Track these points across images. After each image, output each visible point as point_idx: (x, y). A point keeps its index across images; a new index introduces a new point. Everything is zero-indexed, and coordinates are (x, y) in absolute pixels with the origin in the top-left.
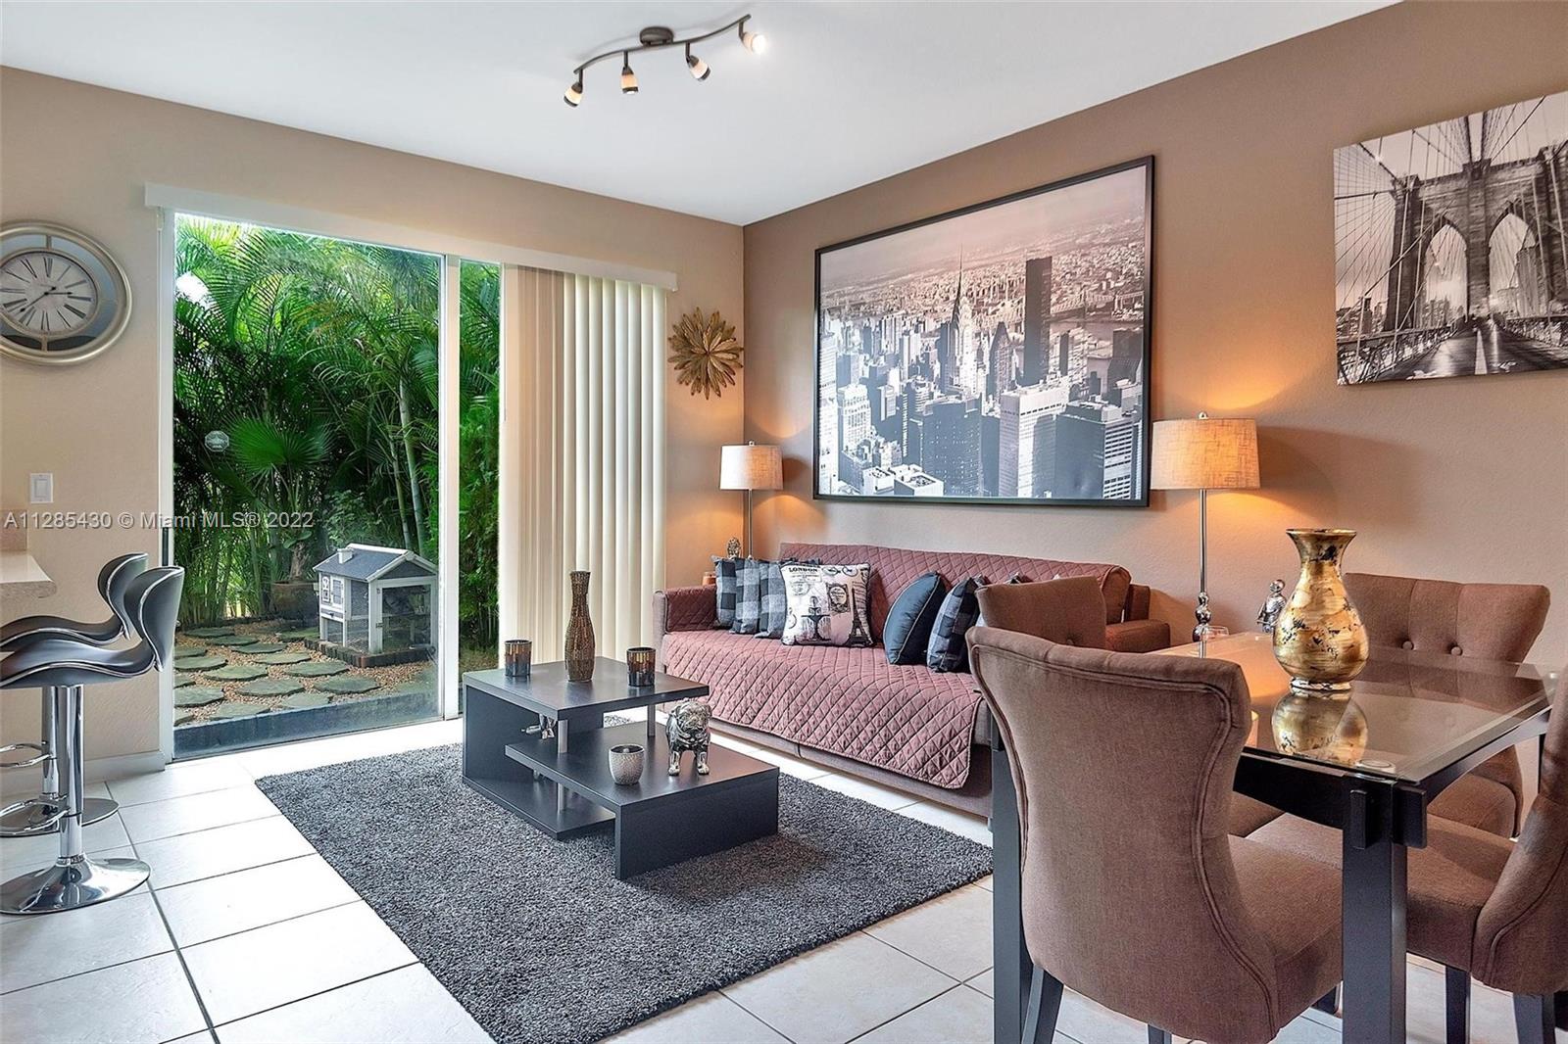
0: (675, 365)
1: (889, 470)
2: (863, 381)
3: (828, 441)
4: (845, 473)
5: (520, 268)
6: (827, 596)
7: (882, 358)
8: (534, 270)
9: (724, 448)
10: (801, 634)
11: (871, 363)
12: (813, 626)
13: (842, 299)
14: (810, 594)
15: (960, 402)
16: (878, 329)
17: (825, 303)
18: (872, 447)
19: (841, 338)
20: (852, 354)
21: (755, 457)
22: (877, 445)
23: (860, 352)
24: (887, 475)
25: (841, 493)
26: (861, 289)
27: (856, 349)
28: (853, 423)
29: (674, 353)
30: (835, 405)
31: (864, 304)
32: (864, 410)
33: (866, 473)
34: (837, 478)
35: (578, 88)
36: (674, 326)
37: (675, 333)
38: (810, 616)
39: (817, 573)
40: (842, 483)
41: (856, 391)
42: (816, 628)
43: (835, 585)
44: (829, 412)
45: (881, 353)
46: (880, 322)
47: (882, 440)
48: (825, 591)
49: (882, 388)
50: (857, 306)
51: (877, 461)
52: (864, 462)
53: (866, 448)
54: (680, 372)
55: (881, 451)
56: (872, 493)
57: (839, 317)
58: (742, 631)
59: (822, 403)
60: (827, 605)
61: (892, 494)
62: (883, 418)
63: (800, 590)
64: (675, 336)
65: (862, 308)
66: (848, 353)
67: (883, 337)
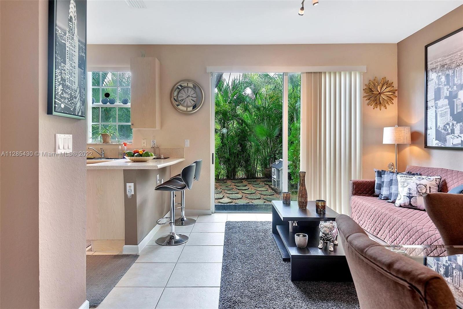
0: (366, 99)
1: (458, 136)
2: (446, 98)
3: (431, 124)
4: (439, 136)
5: (307, 73)
6: (416, 189)
7: (455, 87)
8: (311, 73)
9: (384, 128)
10: (403, 203)
11: (450, 90)
12: (409, 200)
13: (437, 64)
14: (408, 187)
16: (453, 74)
17: (429, 67)
18: (450, 126)
19: (436, 80)
20: (441, 86)
21: (396, 131)
22: (453, 125)
23: (445, 85)
24: (458, 138)
25: (437, 146)
26: (445, 58)
27: (443, 84)
28: (442, 115)
29: (365, 95)
30: (434, 109)
31: (446, 64)
32: (447, 110)
33: (448, 137)
34: (435, 139)
35: (302, 9)
36: (366, 85)
37: (366, 87)
38: (407, 196)
39: (412, 179)
40: (437, 142)
41: (443, 102)
42: (410, 201)
43: (420, 184)
44: (431, 113)
45: (454, 85)
46: (454, 71)
47: (455, 123)
48: (415, 186)
49: (455, 100)
50: (443, 66)
51: (453, 132)
52: (447, 132)
53: (448, 127)
54: (368, 101)
55: (454, 127)
56: (451, 145)
57: (436, 72)
58: (382, 199)
59: (428, 108)
60: (416, 192)
61: (460, 146)
62: (455, 113)
63: (404, 185)
64: (366, 89)
65: (446, 66)
66: (439, 87)
67: (455, 78)
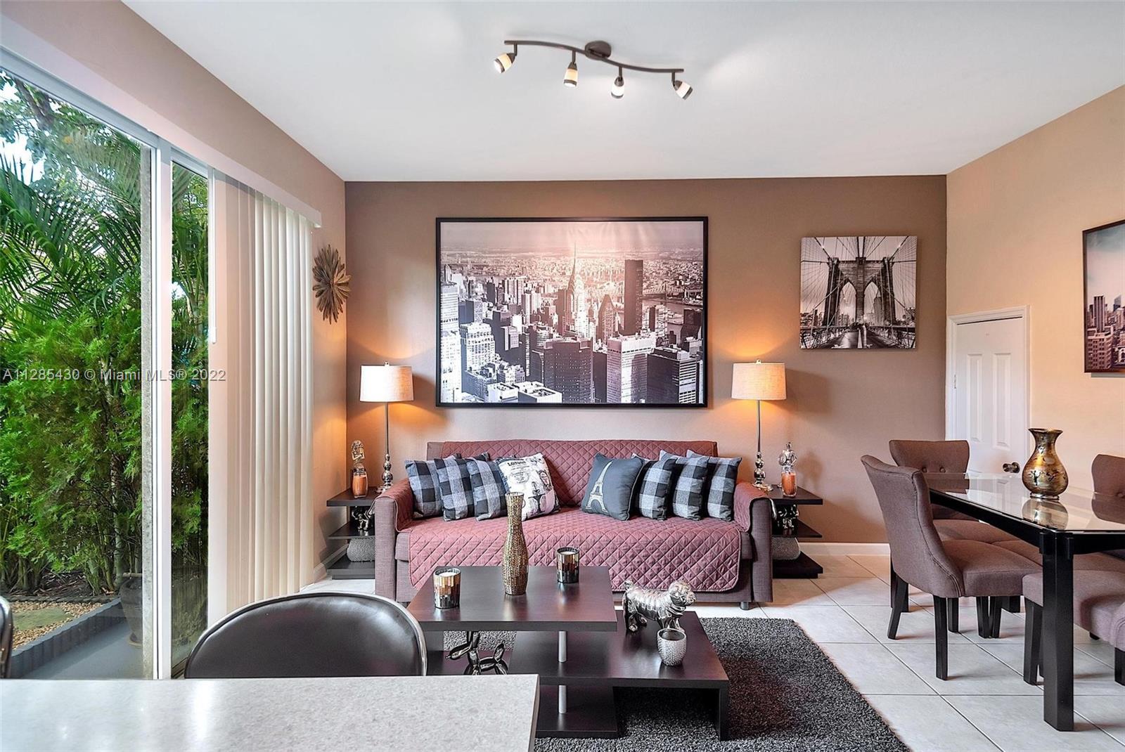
1: (513, 385)
2: (486, 321)
3: (451, 361)
4: (468, 383)
7: (506, 307)
9: (364, 367)
11: (495, 309)
13: (465, 260)
15: (575, 342)
16: (501, 286)
17: (445, 260)
18: (496, 369)
19: (463, 287)
20: (474, 300)
22: (502, 367)
23: (484, 300)
24: (511, 388)
25: (464, 401)
26: (484, 255)
27: (479, 297)
28: (476, 350)
30: (458, 337)
31: (487, 266)
32: (490, 342)
33: (490, 387)
34: (460, 390)
40: (465, 394)
41: (479, 328)
44: (451, 343)
45: (504, 303)
46: (503, 281)
47: (506, 364)
49: (506, 328)
50: (480, 267)
51: (501, 378)
52: (489, 379)
53: (491, 370)
54: (318, 299)
55: (505, 372)
56: (497, 400)
57: (462, 272)
59: (443, 334)
61: (517, 401)
62: (507, 349)
65: (485, 269)
66: (471, 300)
67: (506, 292)
